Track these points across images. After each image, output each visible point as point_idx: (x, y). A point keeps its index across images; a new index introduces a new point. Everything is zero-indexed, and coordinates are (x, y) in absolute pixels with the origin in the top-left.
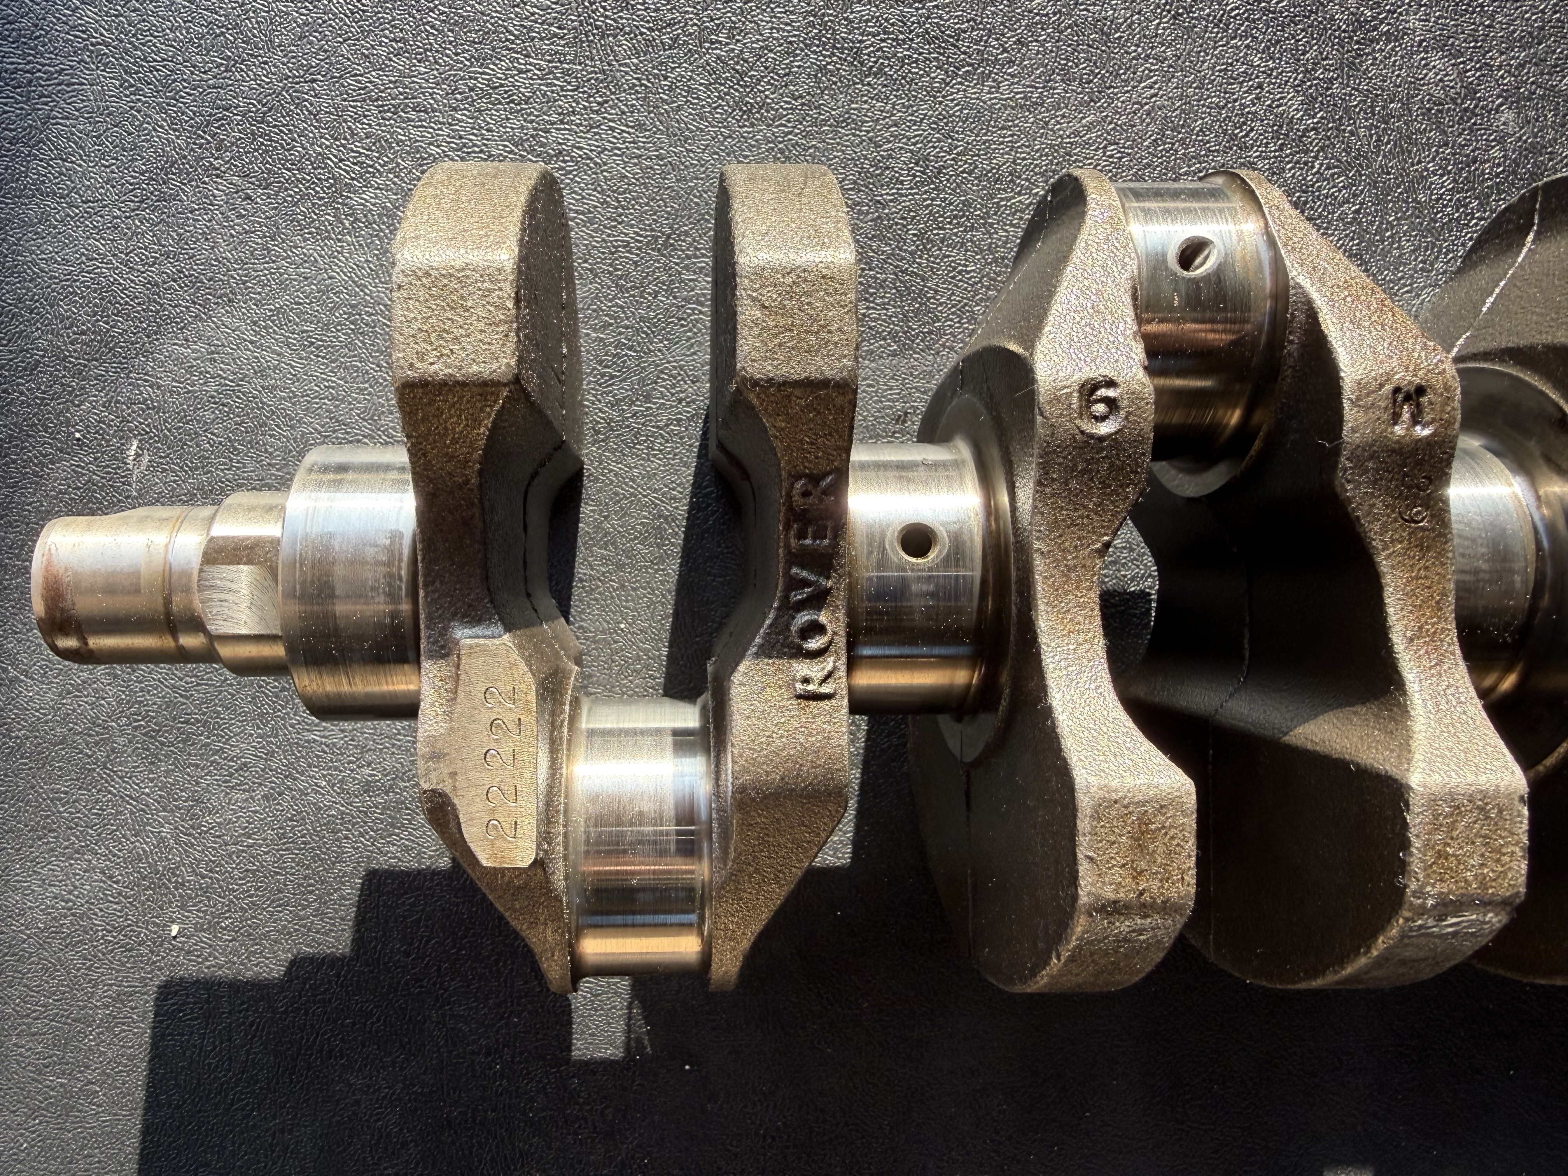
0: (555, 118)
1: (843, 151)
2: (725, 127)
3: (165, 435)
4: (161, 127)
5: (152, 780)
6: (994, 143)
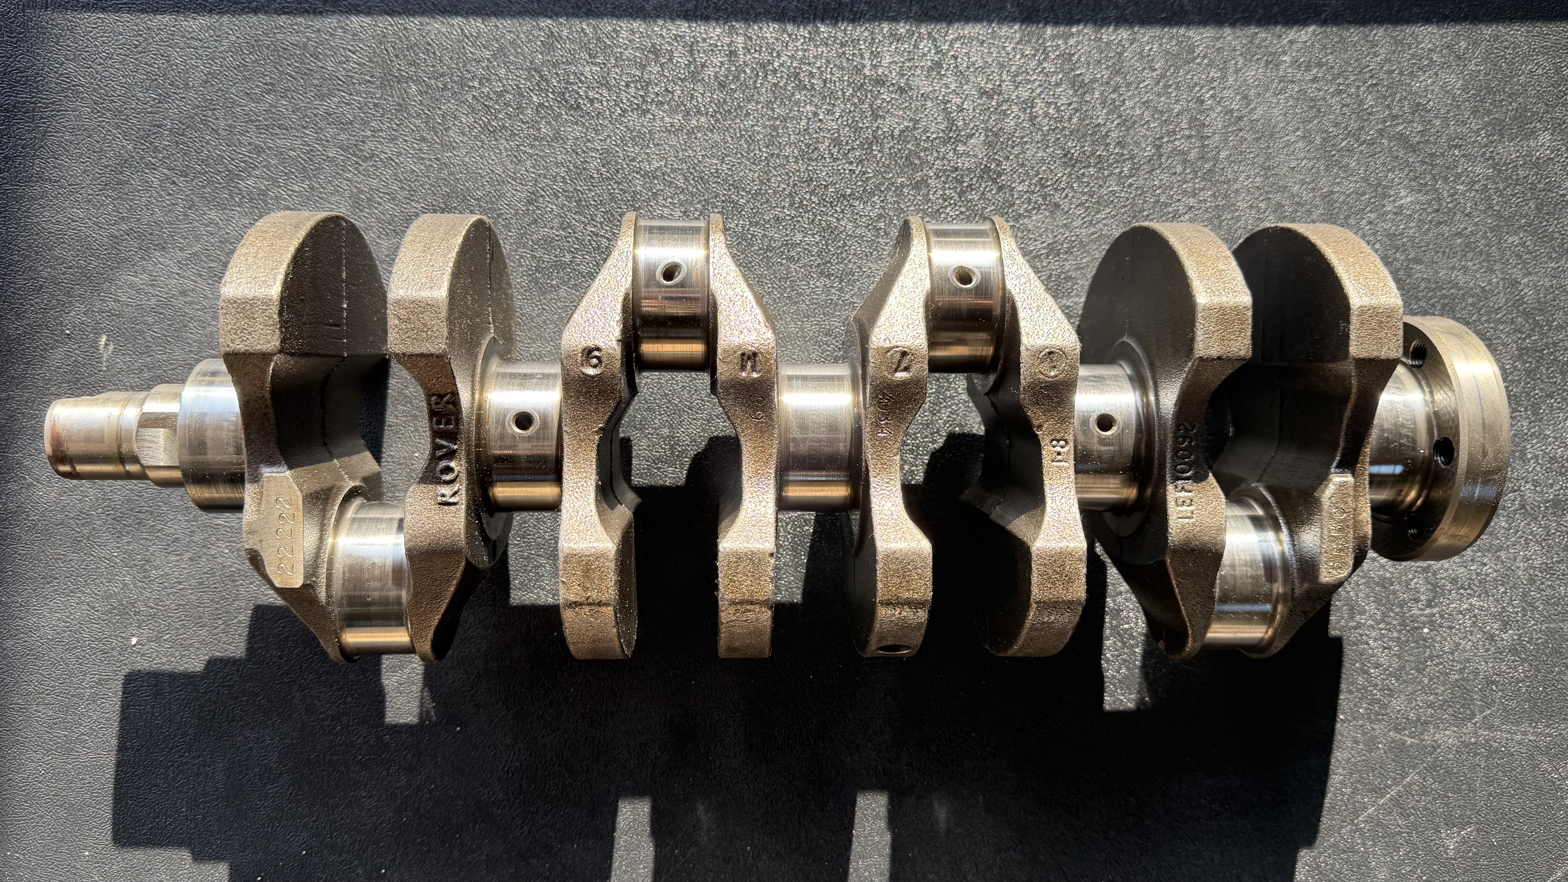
0: (369, 133)
3: (123, 332)
4: (118, 138)
5: (118, 548)
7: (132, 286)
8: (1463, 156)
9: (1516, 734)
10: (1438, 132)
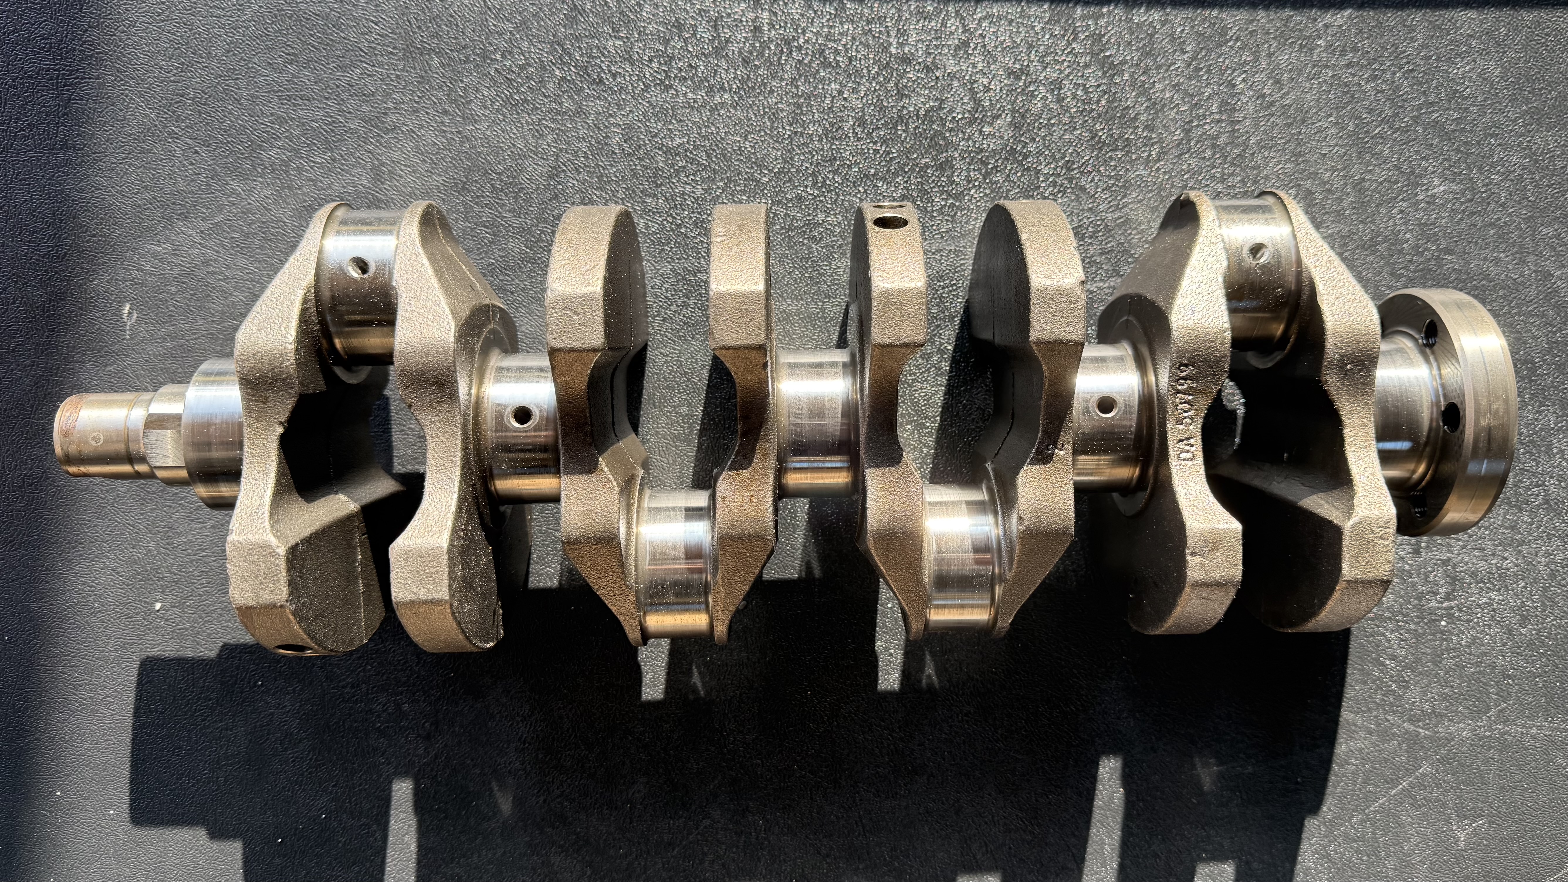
0: (391, 105)
3: (147, 302)
7: (155, 255)
8: (1499, 145)
9: (1531, 728)
10: (1474, 120)
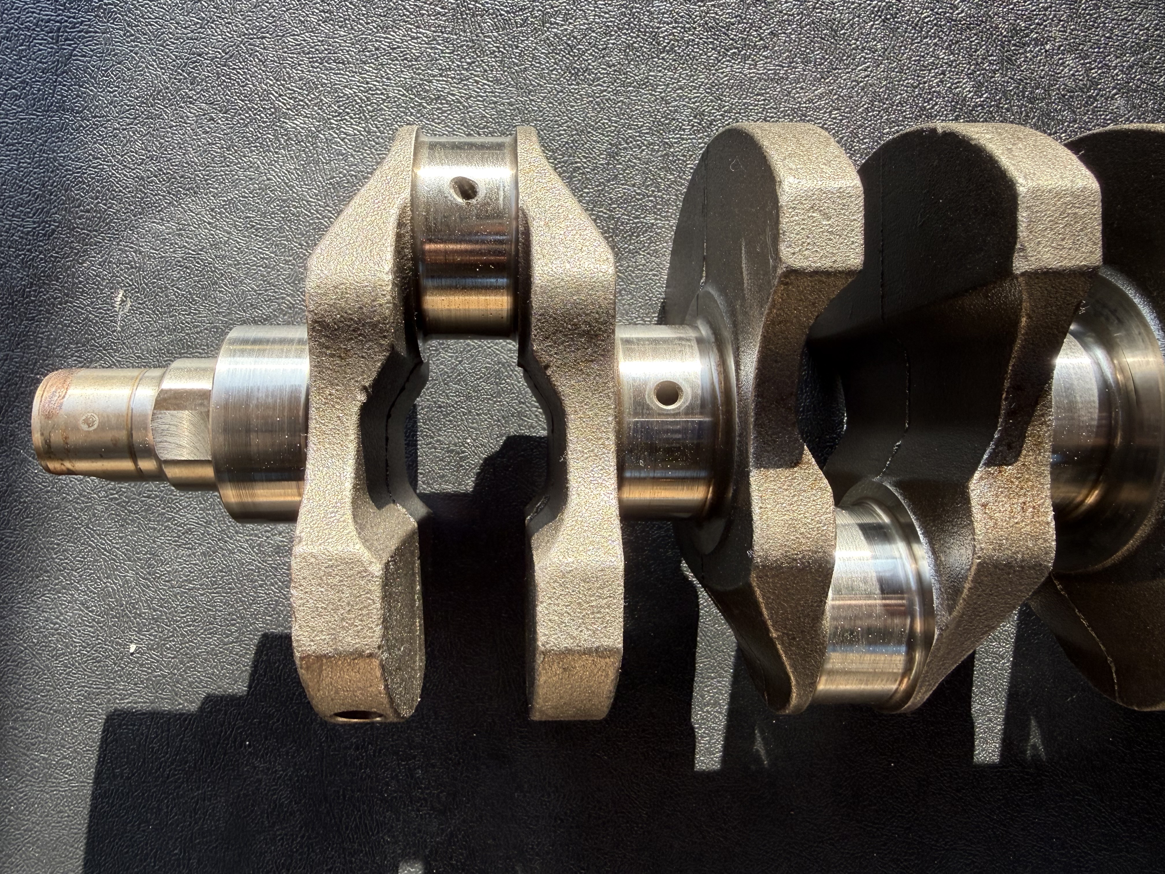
1: (642, 106)
2: (558, 85)
3: (143, 288)
4: (152, 65)
5: (121, 538)
6: (751, 105)
7: (156, 235)
